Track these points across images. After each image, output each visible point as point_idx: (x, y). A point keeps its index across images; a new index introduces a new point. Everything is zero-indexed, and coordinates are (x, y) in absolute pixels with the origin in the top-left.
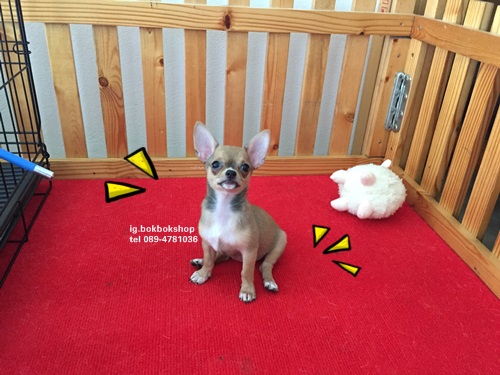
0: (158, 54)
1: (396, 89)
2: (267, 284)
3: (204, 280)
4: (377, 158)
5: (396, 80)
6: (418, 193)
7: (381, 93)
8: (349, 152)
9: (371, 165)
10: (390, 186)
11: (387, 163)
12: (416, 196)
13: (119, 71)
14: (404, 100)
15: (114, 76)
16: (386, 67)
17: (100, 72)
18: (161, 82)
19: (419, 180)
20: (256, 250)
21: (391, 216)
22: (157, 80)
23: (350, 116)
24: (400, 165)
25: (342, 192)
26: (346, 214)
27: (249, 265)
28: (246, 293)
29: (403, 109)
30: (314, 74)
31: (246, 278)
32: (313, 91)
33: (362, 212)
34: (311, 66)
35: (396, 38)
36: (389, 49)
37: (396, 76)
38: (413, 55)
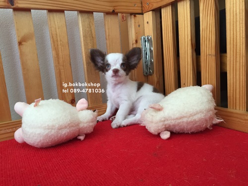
5: (142, 41)
14: (151, 51)
16: (134, 34)
35: (134, 14)
36: (132, 22)
37: (141, 39)
38: (148, 23)
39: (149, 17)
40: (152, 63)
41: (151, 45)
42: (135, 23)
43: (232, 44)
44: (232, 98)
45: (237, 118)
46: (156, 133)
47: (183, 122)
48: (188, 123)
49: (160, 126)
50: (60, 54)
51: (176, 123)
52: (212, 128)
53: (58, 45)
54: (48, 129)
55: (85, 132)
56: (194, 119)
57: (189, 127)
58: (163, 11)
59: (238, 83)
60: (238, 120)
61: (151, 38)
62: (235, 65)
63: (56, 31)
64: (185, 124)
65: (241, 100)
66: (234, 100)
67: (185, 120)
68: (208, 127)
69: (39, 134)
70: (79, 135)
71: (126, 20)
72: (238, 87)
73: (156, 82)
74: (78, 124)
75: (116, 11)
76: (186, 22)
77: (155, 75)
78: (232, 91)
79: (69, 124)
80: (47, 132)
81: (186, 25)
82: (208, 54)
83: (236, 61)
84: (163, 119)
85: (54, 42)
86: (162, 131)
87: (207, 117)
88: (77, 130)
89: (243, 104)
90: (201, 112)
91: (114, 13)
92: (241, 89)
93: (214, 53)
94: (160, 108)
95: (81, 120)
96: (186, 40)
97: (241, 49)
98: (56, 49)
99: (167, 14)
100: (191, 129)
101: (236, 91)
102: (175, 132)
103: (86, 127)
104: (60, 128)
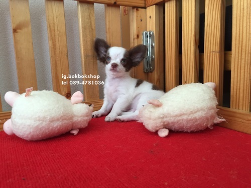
14: (153, 47)
16: (135, 29)
35: (137, 8)
36: (134, 16)
37: (143, 34)
38: (150, 17)
39: (152, 11)
40: (153, 59)
41: (153, 41)
43: (237, 40)
44: (235, 97)
45: (240, 118)
46: (154, 131)
47: (182, 120)
48: (188, 121)
49: (159, 123)
50: (57, 44)
51: (176, 120)
52: (212, 128)
53: (55, 35)
54: (39, 120)
55: (79, 126)
56: (194, 116)
57: (188, 125)
58: (167, 5)
59: (242, 81)
60: (240, 120)
61: (153, 33)
62: (239, 63)
63: (54, 20)
64: (185, 122)
65: (245, 99)
66: (238, 99)
67: (185, 117)
68: (209, 126)
69: (29, 125)
70: (72, 130)
71: (128, 14)
72: (242, 85)
73: (156, 80)
74: (71, 118)
75: (118, 3)
76: (190, 17)
77: (156, 72)
78: (235, 90)
79: (62, 117)
80: (37, 123)
81: (190, 20)
82: (212, 50)
83: (241, 58)
84: (161, 116)
85: (51, 31)
86: (160, 129)
87: (209, 115)
88: (71, 123)
89: (247, 104)
90: (202, 109)
91: (115, 5)
92: (245, 88)
93: (218, 50)
94: (159, 104)
95: (75, 113)
96: (190, 36)
97: (247, 46)
98: (53, 39)
99: (170, 8)
100: (191, 128)
101: (240, 90)
102: (173, 130)
103: (81, 121)
104: (52, 121)
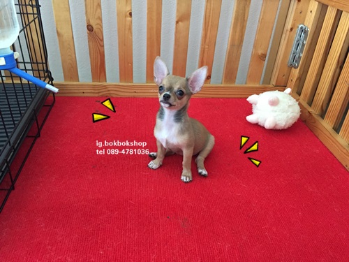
0: (128, 9)
1: (298, 37)
2: (200, 171)
3: (157, 167)
4: (281, 87)
5: (298, 30)
6: (309, 112)
7: (286, 40)
8: (261, 82)
9: (277, 91)
10: (290, 106)
11: (288, 90)
12: (307, 114)
13: (101, 20)
14: (303, 45)
15: (98, 24)
16: (291, 21)
17: (88, 21)
18: (130, 29)
19: (310, 104)
20: (193, 148)
21: (289, 128)
22: (127, 27)
23: (263, 57)
24: (297, 93)
25: (254, 110)
26: (257, 125)
27: (187, 158)
28: (186, 176)
29: (301, 51)
30: (239, 24)
31: (186, 166)
32: (237, 37)
33: (268, 124)
34: (236, 19)
36: (294, 7)
37: (298, 28)
38: (311, 12)
39: (314, 7)
40: (300, 57)
41: (305, 38)
42: (296, 8)
77: (298, 71)
